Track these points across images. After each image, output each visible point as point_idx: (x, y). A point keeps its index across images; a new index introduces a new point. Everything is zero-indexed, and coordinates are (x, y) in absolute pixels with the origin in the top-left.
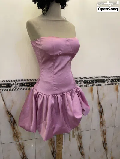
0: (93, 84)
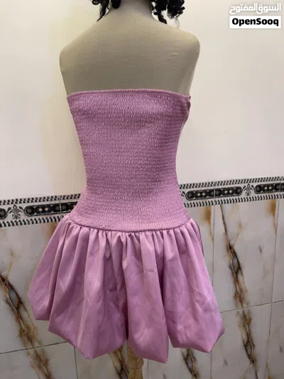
0: (210, 200)
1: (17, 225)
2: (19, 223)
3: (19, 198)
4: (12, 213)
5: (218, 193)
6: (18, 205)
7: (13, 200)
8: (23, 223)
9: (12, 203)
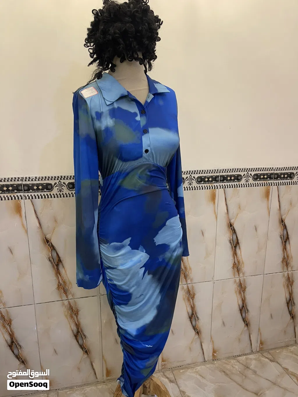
0: (215, 184)
1: (61, 197)
2: (62, 196)
3: (63, 175)
4: (57, 187)
5: (222, 179)
6: (62, 181)
7: (58, 177)
8: (65, 195)
9: (58, 179)
